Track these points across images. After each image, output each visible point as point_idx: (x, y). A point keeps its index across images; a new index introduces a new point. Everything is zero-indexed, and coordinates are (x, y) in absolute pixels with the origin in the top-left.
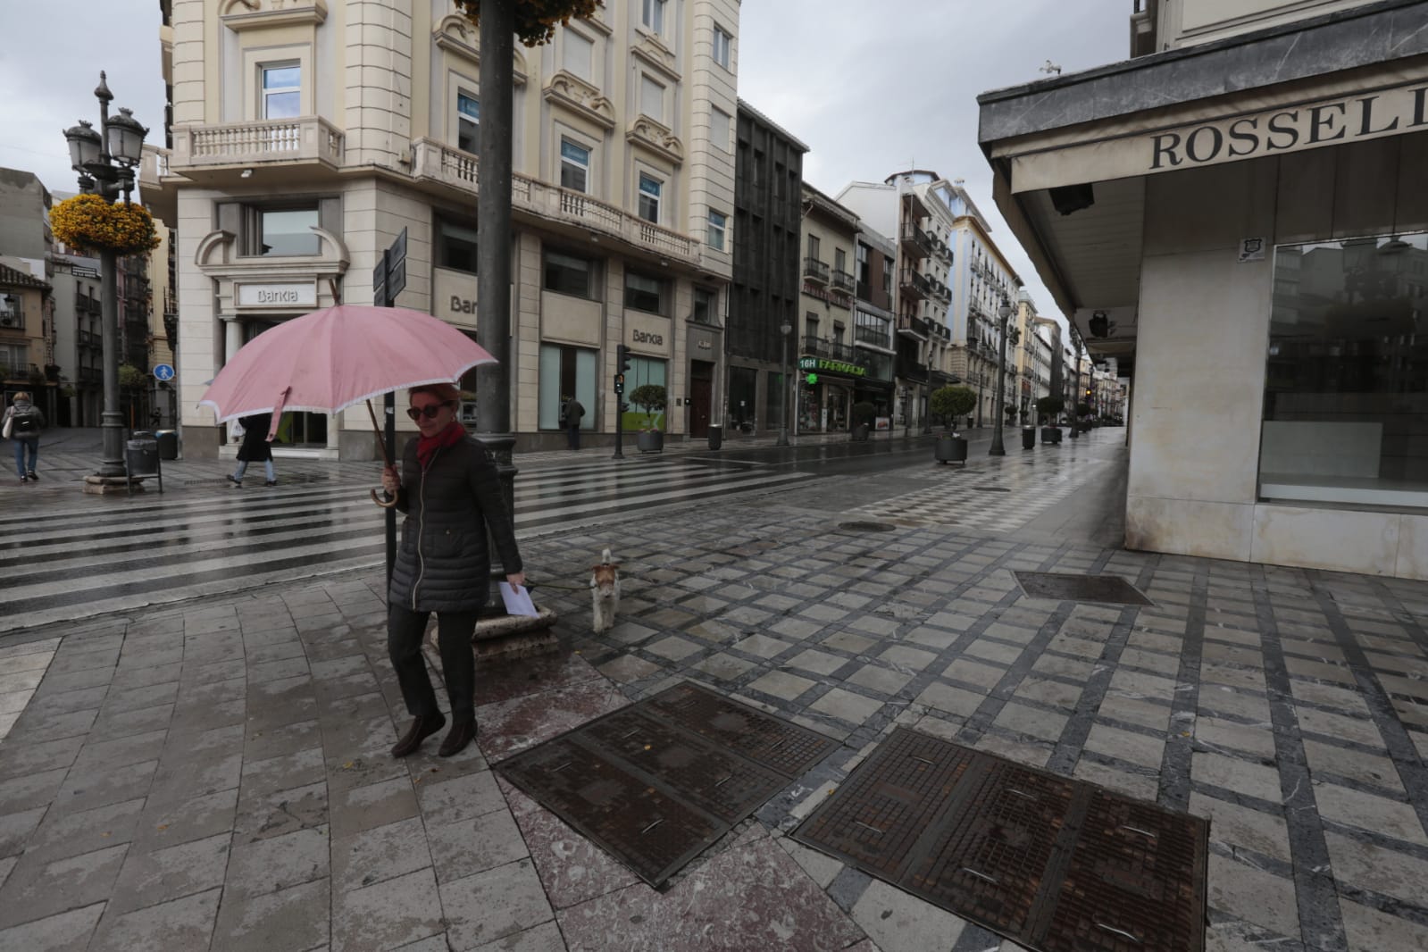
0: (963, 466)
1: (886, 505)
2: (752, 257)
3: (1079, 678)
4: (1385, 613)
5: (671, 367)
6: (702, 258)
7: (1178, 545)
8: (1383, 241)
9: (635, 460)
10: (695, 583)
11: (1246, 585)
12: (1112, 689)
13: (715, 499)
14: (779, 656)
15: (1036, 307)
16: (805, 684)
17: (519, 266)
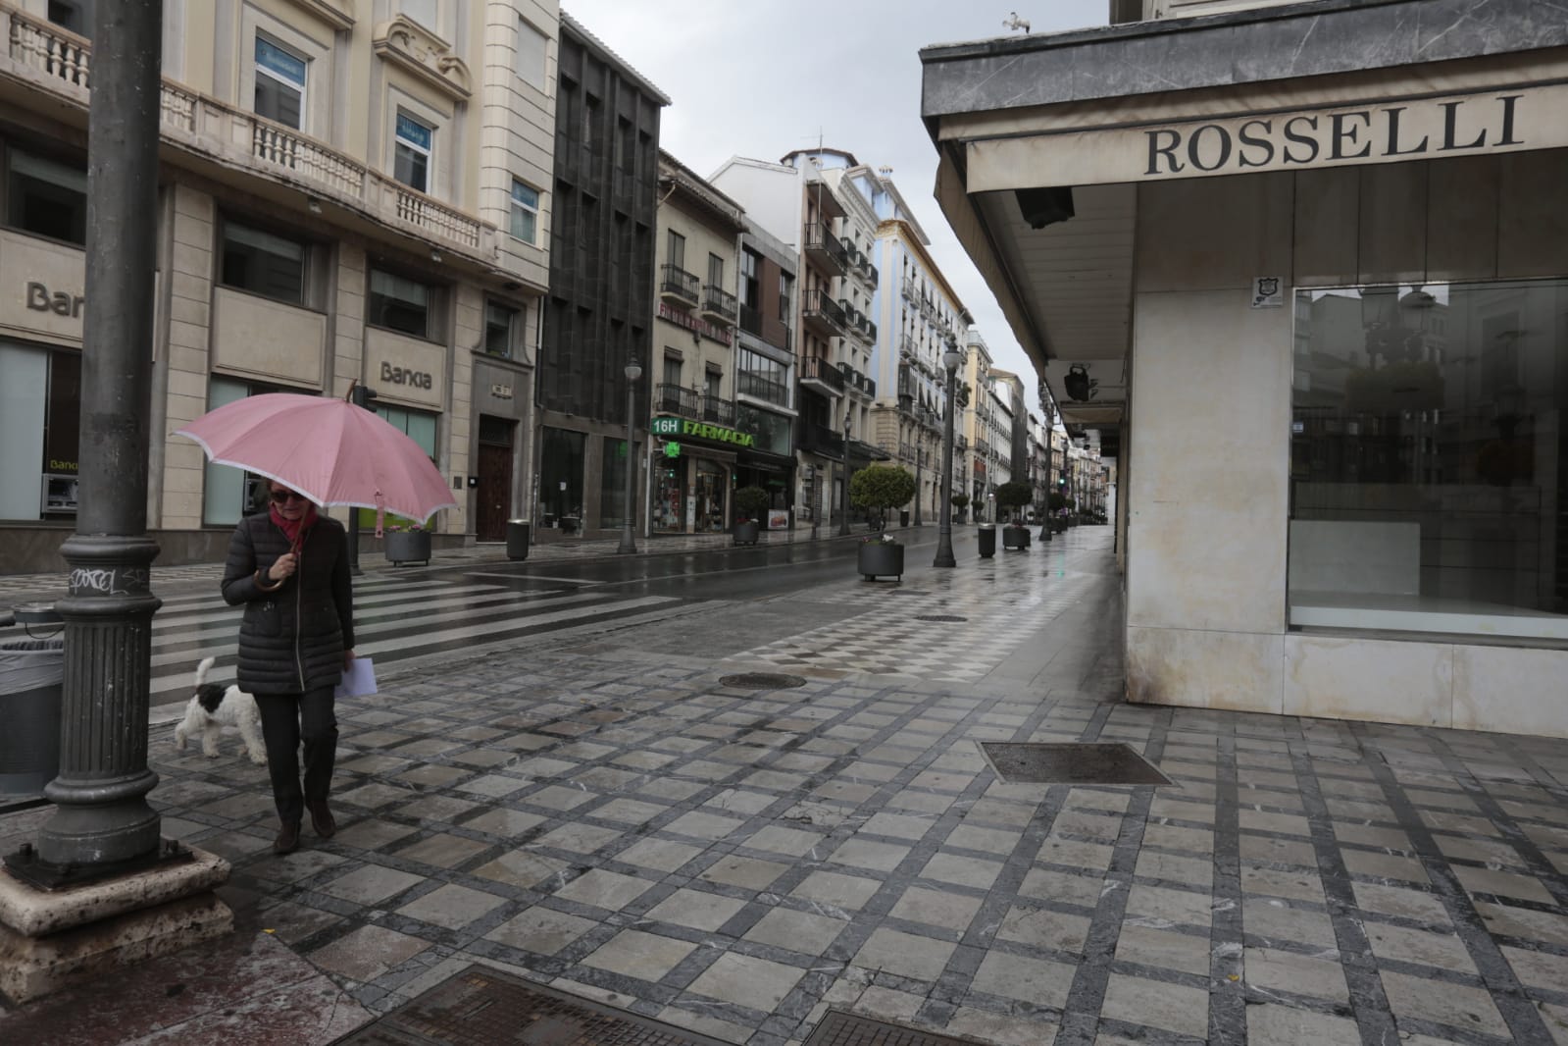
0: (899, 583)
1: (791, 646)
2: (581, 257)
3: (1085, 903)
4: (1449, 778)
5: (445, 425)
6: (500, 254)
7: (1191, 691)
8: (1405, 291)
9: (382, 578)
10: (488, 786)
11: (1282, 748)
12: (1130, 916)
13: (518, 641)
14: (633, 904)
15: (991, 354)
16: (677, 951)
17: (172, 241)
